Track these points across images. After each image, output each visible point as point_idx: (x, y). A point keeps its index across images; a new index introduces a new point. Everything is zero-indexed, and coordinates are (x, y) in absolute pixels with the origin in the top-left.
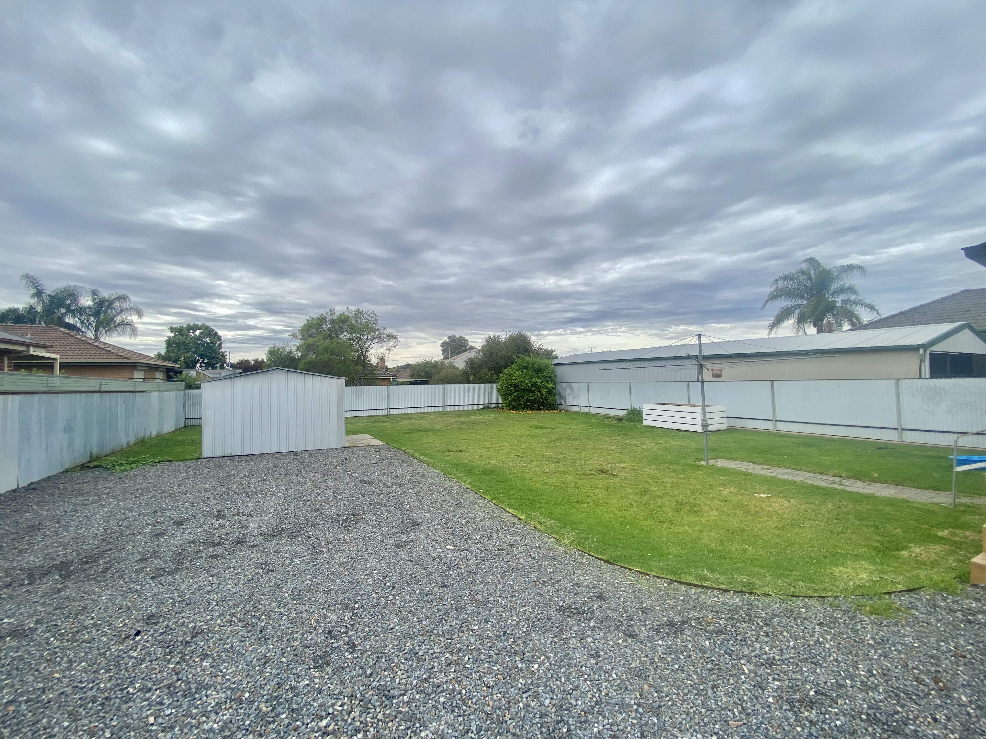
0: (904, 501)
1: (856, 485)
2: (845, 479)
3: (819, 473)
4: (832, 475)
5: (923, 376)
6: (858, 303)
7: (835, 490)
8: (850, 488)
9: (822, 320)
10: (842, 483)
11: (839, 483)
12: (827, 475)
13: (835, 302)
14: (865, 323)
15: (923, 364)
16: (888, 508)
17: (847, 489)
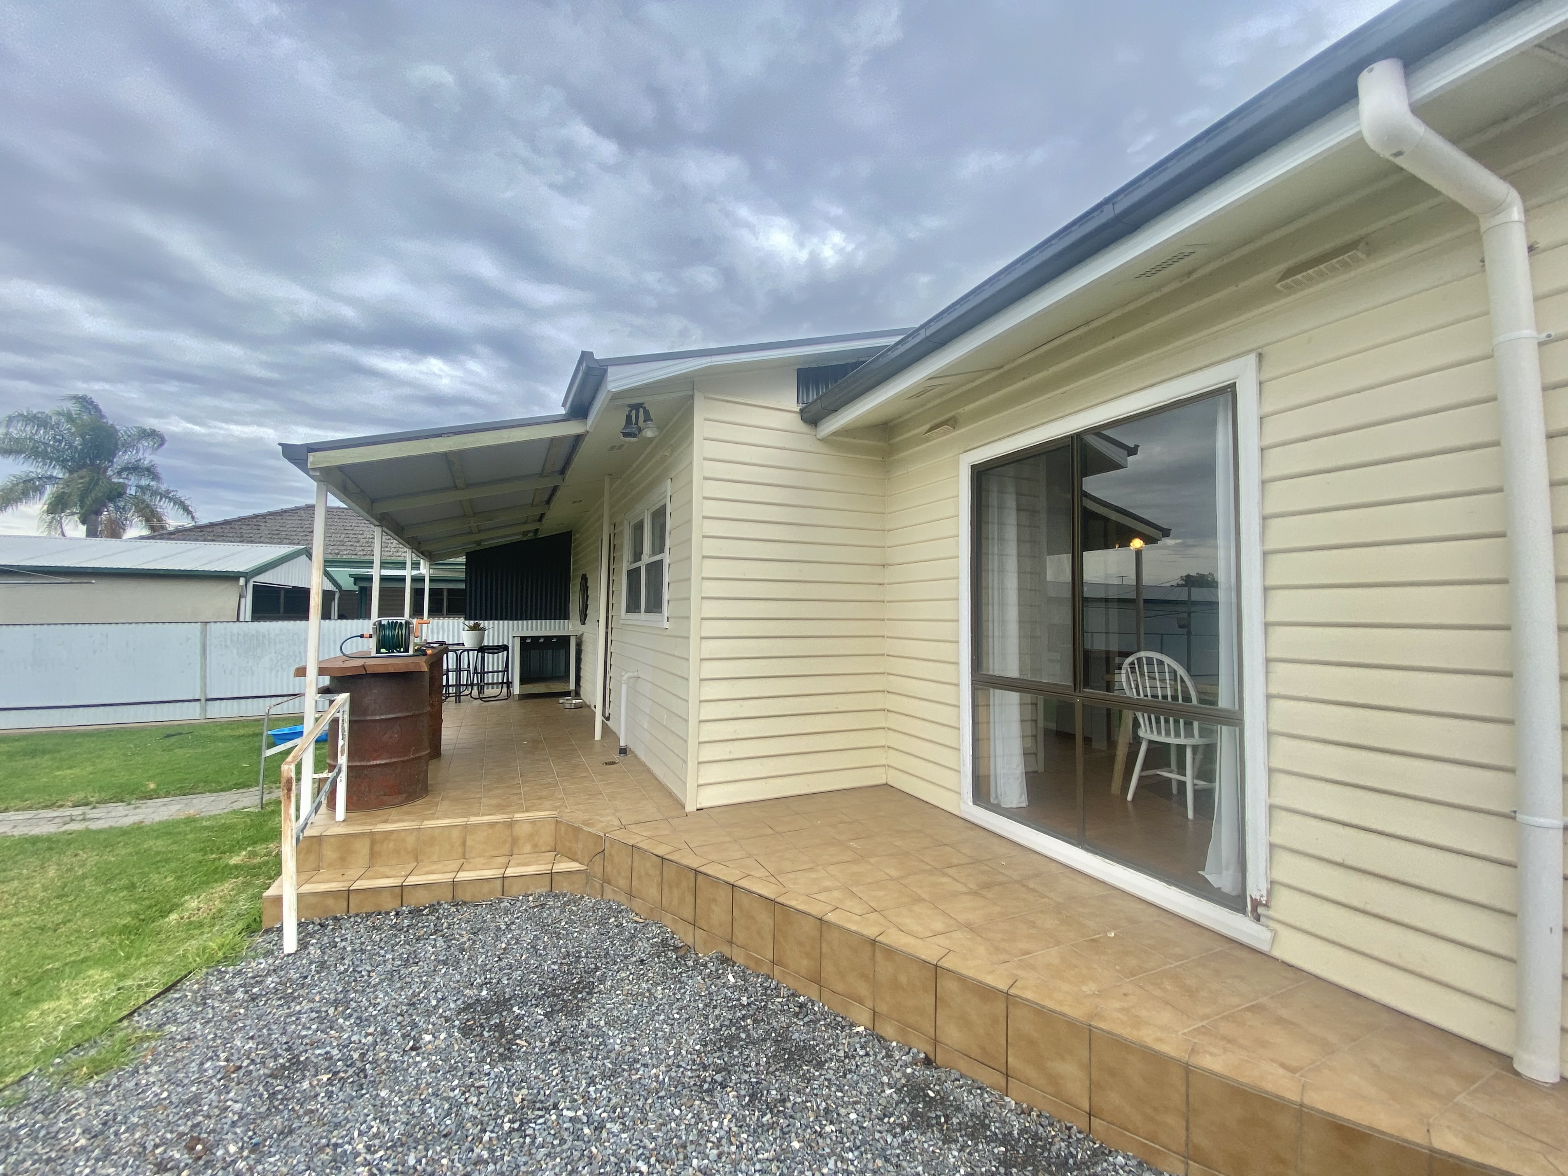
0: (189, 820)
1: (113, 814)
2: (94, 808)
3: (46, 807)
4: (70, 804)
5: (242, 619)
6: (165, 495)
7: (70, 834)
8: (100, 822)
9: (98, 513)
10: (88, 816)
11: (81, 817)
12: (61, 806)
13: (124, 486)
14: (171, 528)
15: (243, 600)
16: (160, 842)
17: (94, 826)
